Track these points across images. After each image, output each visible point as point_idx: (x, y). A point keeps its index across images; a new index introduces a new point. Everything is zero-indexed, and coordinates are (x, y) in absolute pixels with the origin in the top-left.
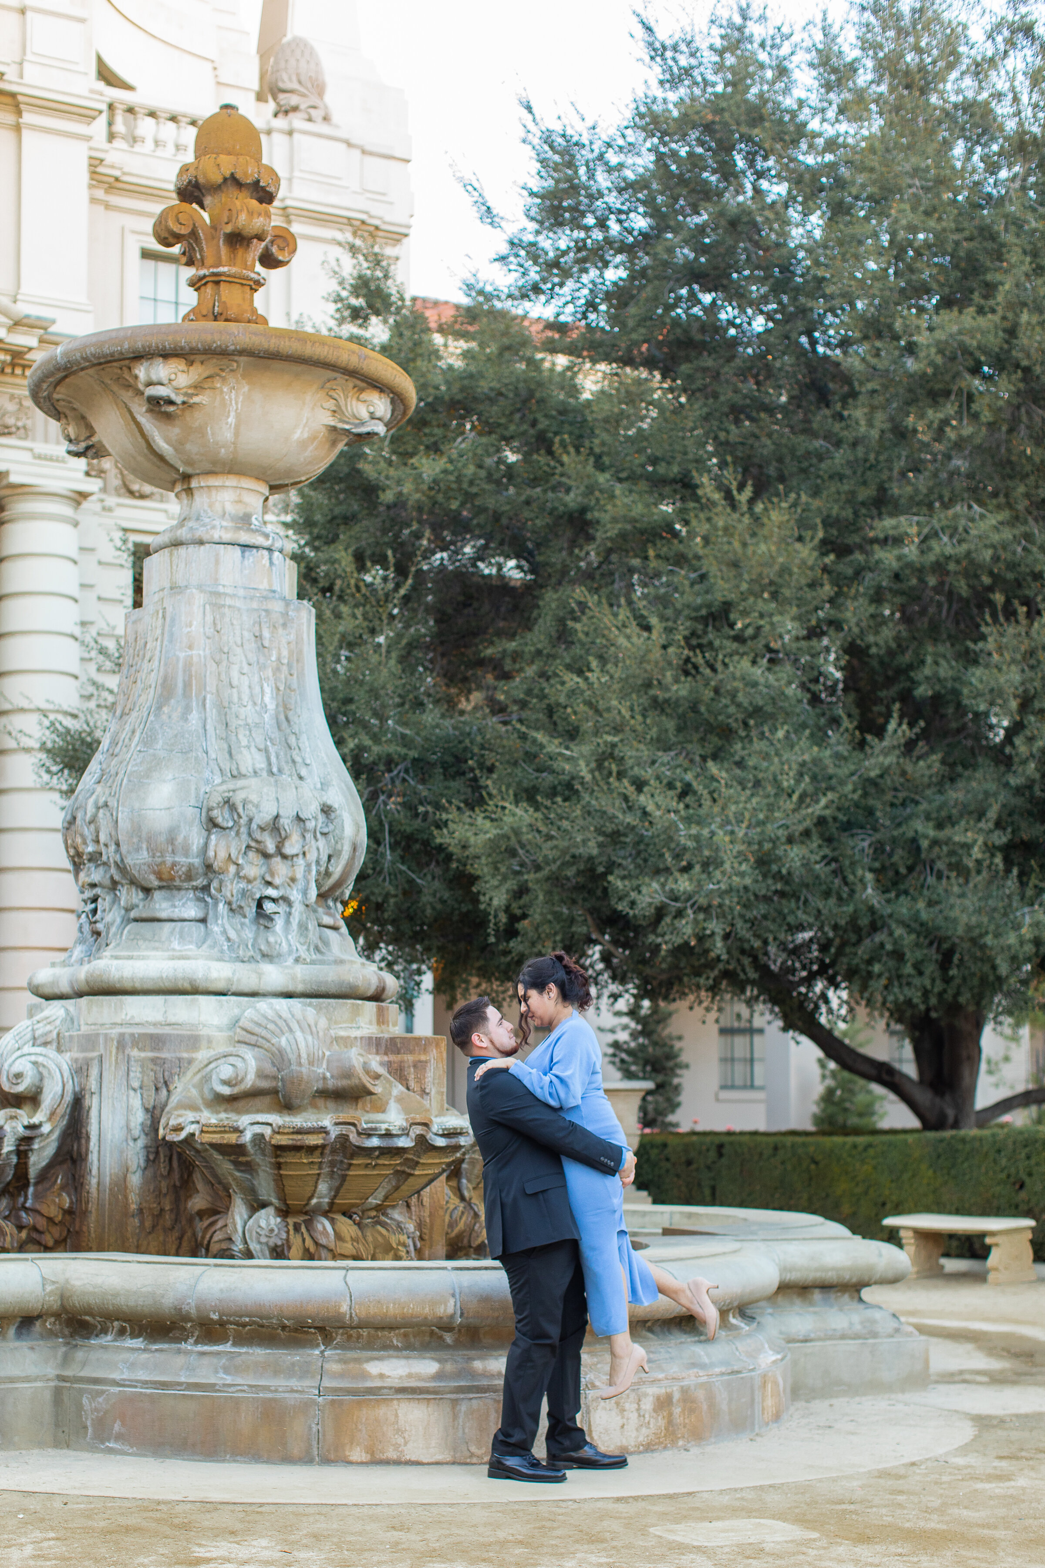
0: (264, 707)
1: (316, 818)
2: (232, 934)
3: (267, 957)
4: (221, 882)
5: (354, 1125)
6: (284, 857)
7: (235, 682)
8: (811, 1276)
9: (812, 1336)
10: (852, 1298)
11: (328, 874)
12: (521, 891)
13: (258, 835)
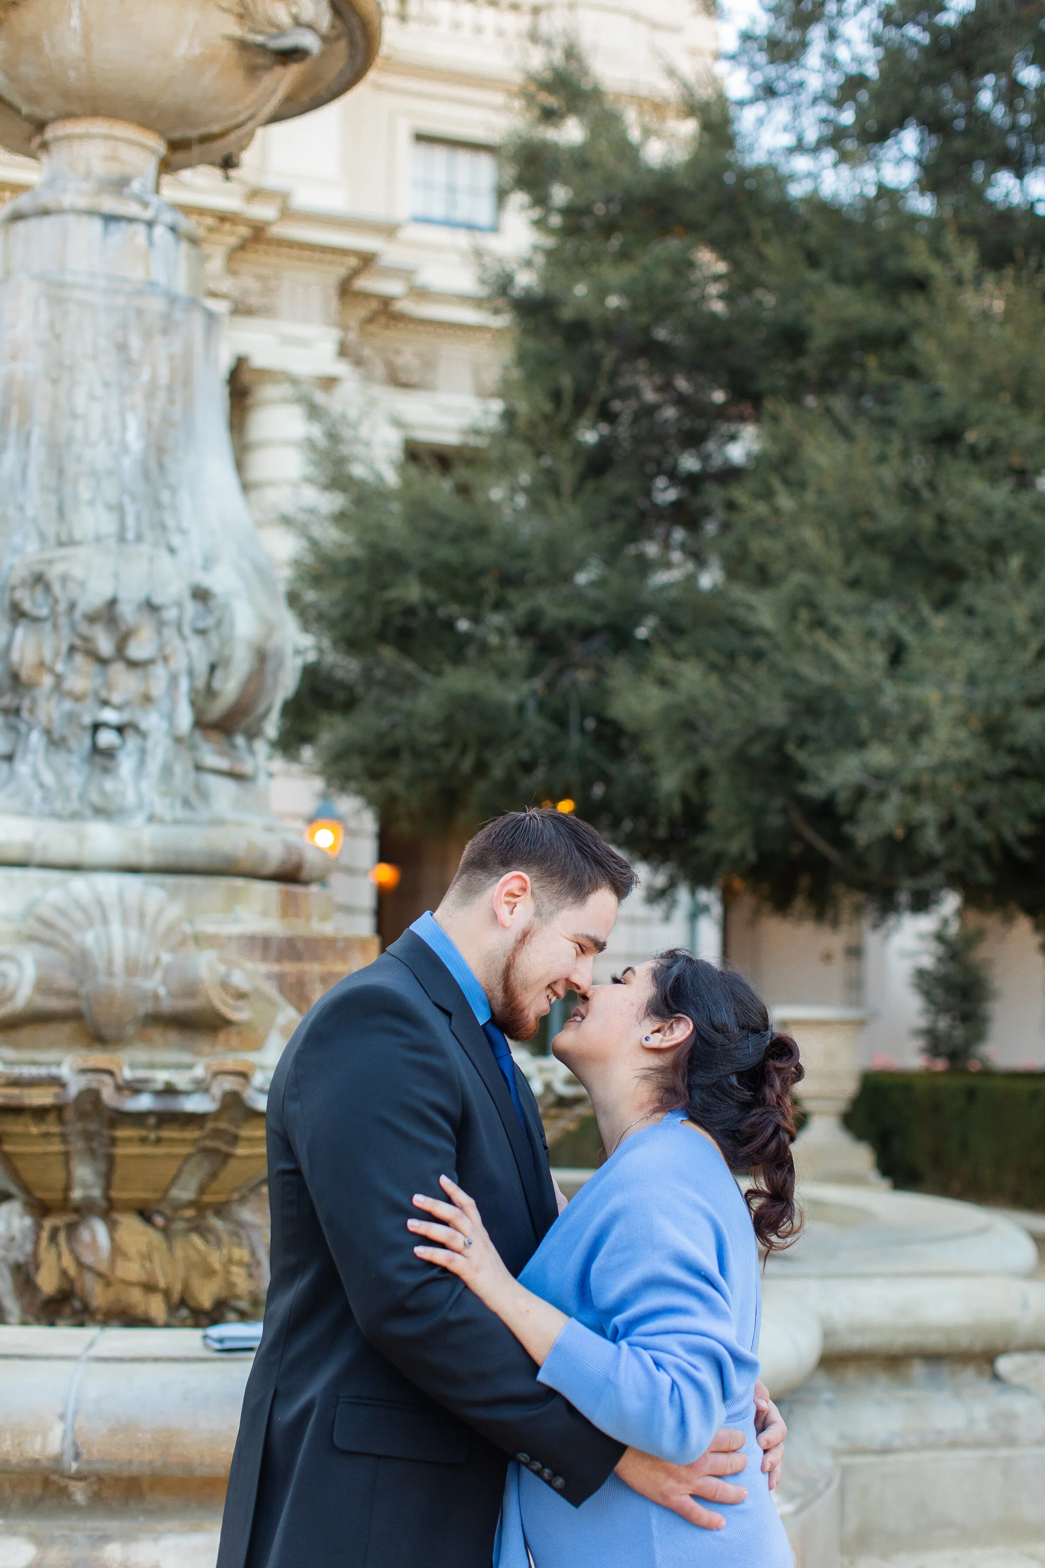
0: (124, 448)
1: (179, 605)
2: (48, 778)
3: (102, 812)
4: (34, 701)
5: (111, 1073)
6: (133, 664)
7: (80, 408)
8: (899, 1341)
9: (897, 1443)
10: (980, 1373)
11: (210, 692)
12: (702, 775)
13: (84, 628)
